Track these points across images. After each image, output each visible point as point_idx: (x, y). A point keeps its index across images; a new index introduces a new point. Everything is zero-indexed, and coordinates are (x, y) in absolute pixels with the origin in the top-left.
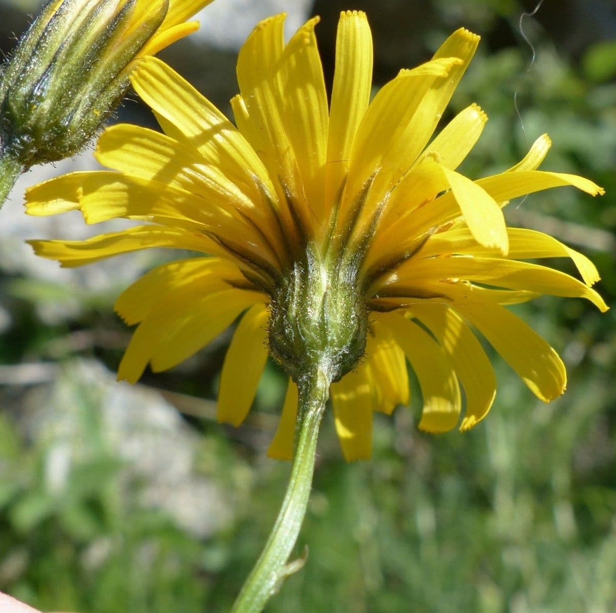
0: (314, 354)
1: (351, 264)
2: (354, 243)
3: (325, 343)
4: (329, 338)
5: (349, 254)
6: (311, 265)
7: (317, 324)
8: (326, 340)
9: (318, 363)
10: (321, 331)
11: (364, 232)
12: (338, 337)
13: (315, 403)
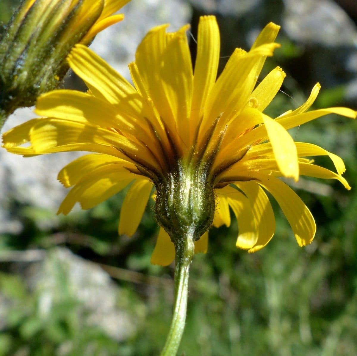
0: (184, 228)
1: (205, 169)
2: (206, 156)
3: (191, 222)
4: (194, 218)
5: (203, 163)
6: (181, 171)
7: (186, 211)
8: (192, 220)
9: (187, 233)
10: (189, 214)
11: (212, 149)
12: (198, 217)
13: (187, 259)
